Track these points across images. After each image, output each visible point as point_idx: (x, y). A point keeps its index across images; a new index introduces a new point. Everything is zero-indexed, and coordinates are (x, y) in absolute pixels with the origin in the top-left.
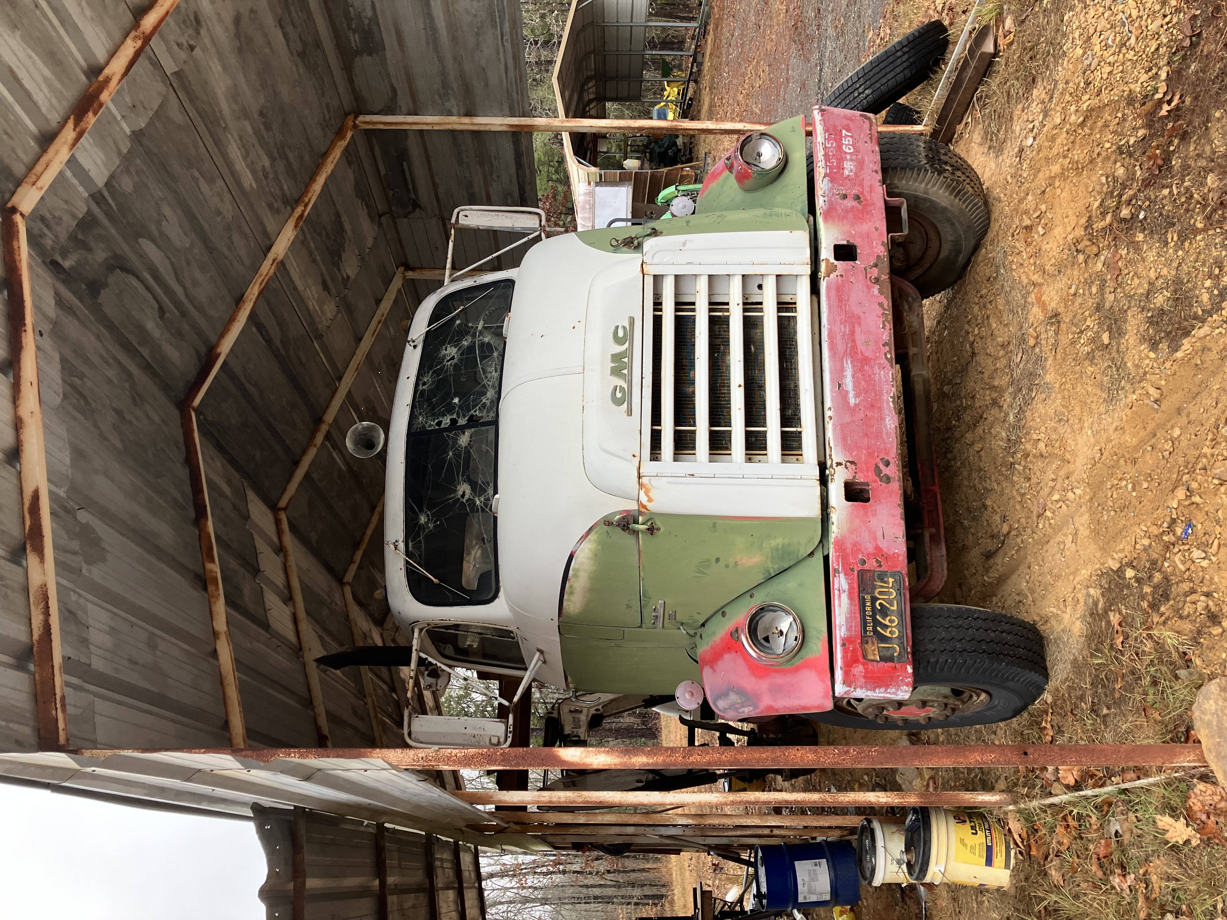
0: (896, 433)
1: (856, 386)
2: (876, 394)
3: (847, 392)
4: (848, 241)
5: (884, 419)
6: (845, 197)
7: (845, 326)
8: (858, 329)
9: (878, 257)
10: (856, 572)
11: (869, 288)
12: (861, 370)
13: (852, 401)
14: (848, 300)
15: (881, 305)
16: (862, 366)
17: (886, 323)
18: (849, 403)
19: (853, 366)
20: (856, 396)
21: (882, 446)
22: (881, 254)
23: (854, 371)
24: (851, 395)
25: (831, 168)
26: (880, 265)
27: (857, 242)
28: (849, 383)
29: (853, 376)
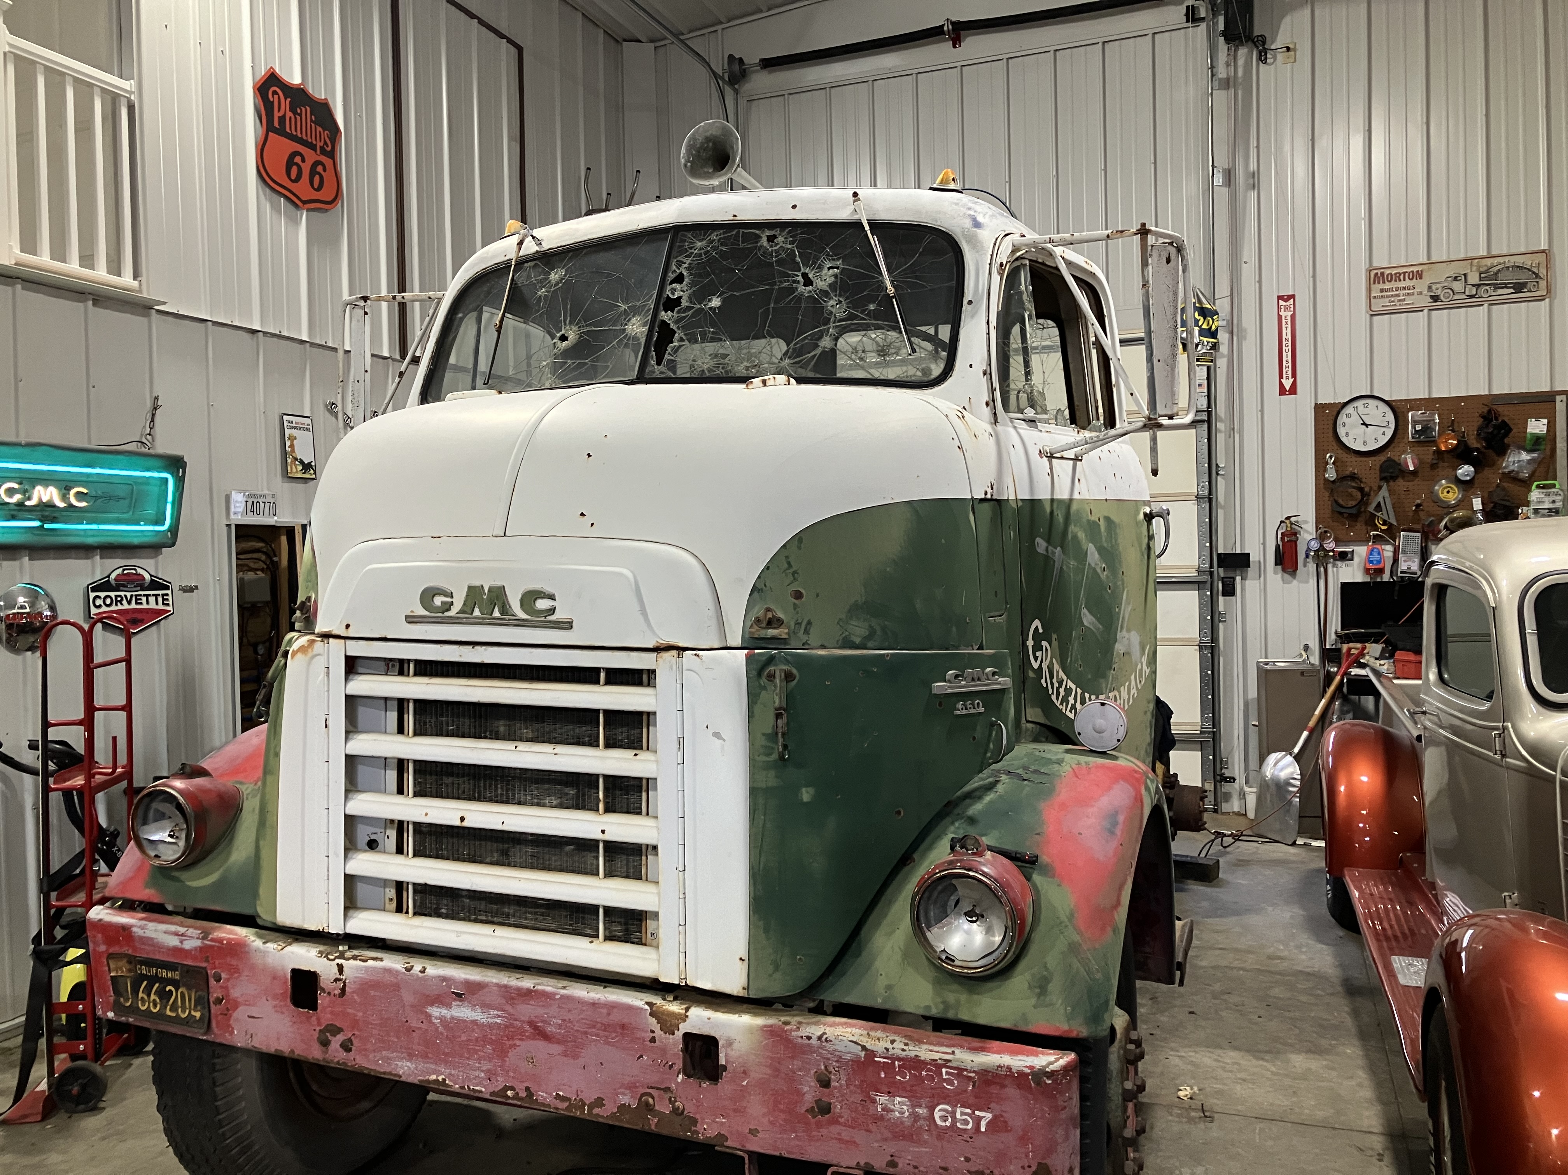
0: (390, 1073)
1: (460, 1023)
2: (446, 1054)
3: (449, 1006)
4: (725, 1068)
5: (410, 1060)
6: (825, 1083)
7: (560, 1026)
8: (556, 1049)
9: (694, 1122)
10: (204, 965)
11: (631, 1087)
12: (485, 1040)
13: (435, 1011)
14: (607, 1043)
15: (599, 1102)
16: (491, 1042)
17: (566, 1104)
18: (432, 1005)
19: (490, 1026)
20: (442, 1019)
21: (369, 1046)
22: (699, 1128)
23: (483, 1025)
24: (444, 1012)
25: (888, 1068)
26: (678, 1119)
27: (725, 1085)
28: (463, 1012)
29: (474, 1022)
